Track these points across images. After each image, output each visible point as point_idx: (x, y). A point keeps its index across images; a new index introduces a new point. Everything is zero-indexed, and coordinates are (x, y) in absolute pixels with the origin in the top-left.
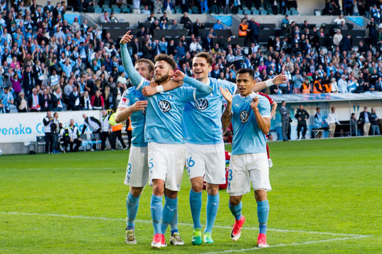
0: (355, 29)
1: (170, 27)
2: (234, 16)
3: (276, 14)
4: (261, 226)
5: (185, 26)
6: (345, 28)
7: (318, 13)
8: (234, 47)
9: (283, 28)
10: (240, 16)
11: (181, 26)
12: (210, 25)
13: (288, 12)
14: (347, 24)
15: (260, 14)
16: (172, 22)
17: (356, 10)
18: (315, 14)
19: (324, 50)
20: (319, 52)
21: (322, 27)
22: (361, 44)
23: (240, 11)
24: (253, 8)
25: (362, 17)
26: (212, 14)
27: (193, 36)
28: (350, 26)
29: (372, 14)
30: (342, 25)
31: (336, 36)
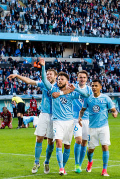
0: (88, 64)
1: (3, 63)
2: (33, 58)
3: (52, 57)
4: (104, 165)
5: (10, 63)
6: (83, 64)
7: (71, 57)
8: (33, 72)
9: (55, 63)
10: (35, 58)
11: (8, 62)
12: (21, 62)
13: (57, 56)
14: (84, 62)
15: (44, 57)
16: (4, 61)
17: (88, 56)
18: (69, 57)
19: (74, 74)
20: (72, 75)
21: (73, 63)
22: (91, 71)
23: (35, 55)
24: (41, 54)
25: (91, 59)
26: (23, 57)
27: (14, 67)
28: (86, 63)
29: (96, 57)
30: (82, 62)
31: (79, 67)
